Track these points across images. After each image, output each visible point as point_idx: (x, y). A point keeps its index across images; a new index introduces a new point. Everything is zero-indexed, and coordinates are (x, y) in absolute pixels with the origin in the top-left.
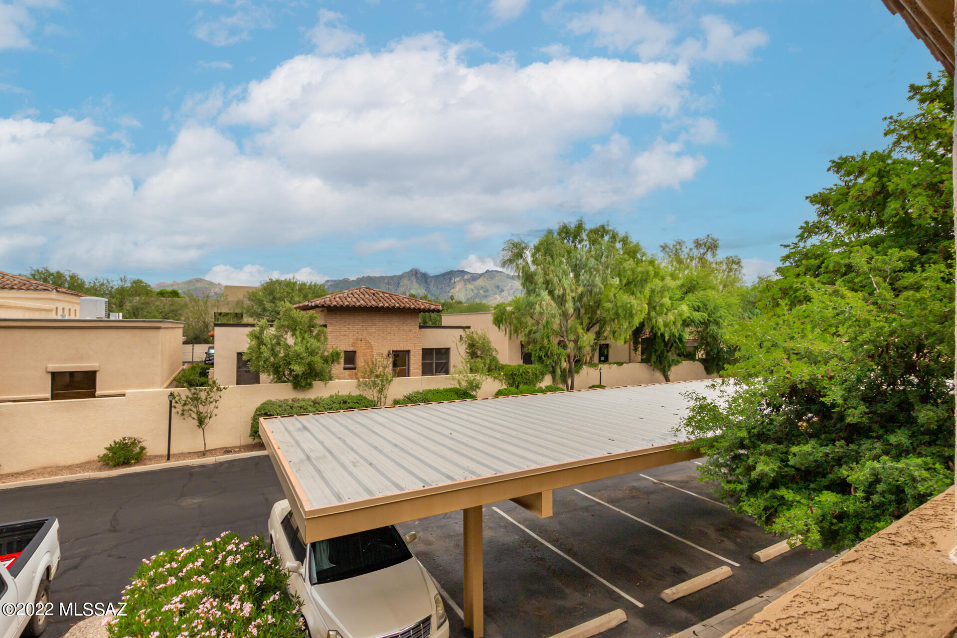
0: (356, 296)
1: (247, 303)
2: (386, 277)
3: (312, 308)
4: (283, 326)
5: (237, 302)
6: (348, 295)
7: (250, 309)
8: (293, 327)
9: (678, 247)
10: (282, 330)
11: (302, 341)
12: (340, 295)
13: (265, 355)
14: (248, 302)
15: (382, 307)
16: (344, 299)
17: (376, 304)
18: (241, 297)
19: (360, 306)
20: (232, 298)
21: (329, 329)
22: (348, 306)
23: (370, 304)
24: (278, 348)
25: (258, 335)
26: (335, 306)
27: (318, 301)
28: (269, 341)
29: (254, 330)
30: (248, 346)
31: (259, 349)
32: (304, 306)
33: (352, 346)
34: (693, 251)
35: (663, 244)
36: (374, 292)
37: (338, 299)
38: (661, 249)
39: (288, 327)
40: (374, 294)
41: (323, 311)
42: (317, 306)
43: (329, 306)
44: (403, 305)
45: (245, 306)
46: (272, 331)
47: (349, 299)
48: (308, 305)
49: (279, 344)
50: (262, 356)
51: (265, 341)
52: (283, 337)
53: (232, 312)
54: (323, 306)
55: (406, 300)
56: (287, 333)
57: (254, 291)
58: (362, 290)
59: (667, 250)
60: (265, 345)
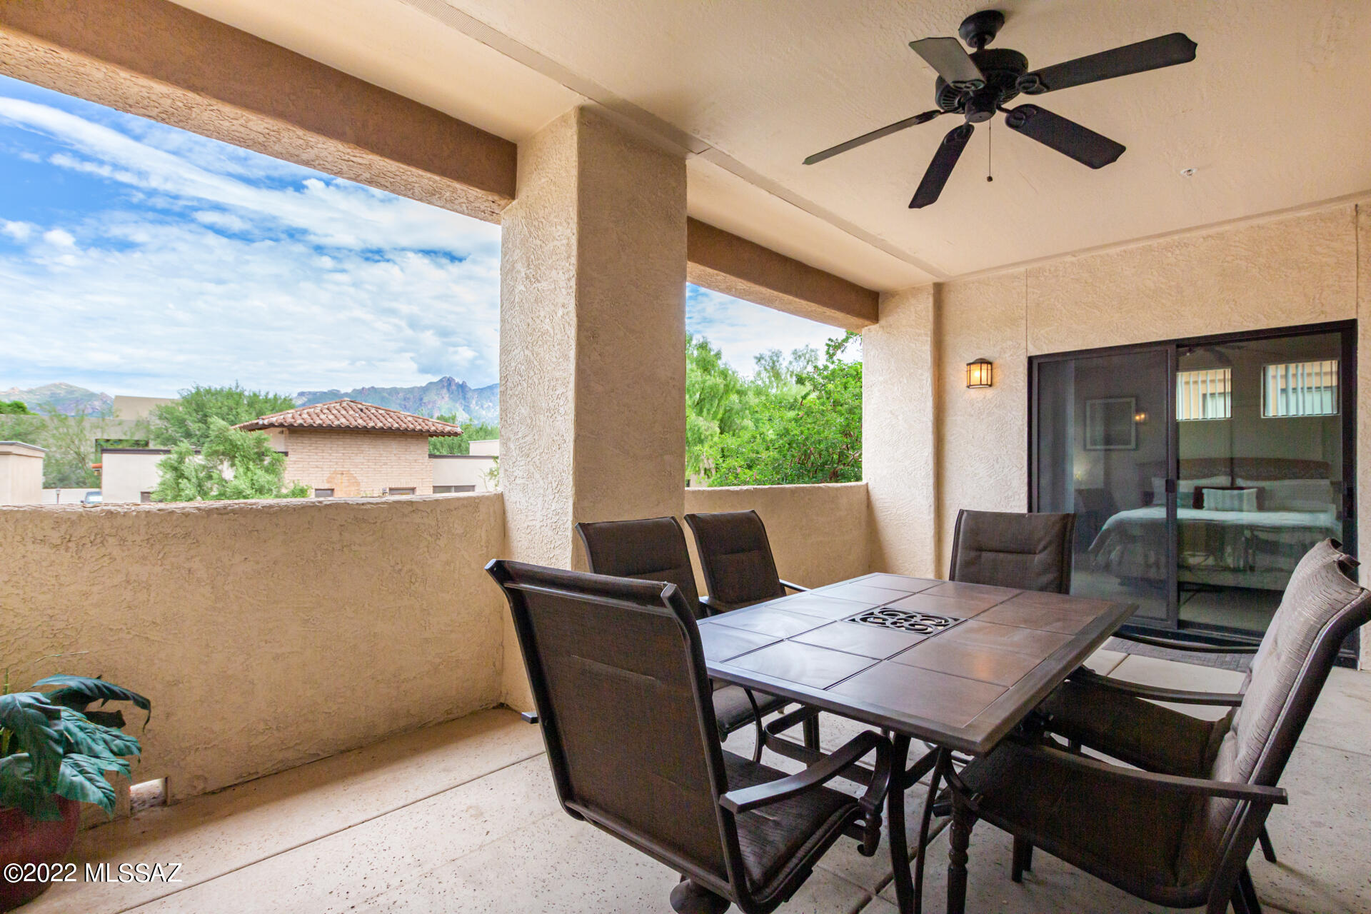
0: (335, 412)
1: (156, 423)
2: (402, 389)
3: (264, 427)
4: (216, 453)
5: (138, 421)
6: (321, 411)
7: (162, 434)
8: (231, 452)
9: (775, 358)
10: (214, 458)
11: (245, 474)
12: (309, 410)
13: (187, 492)
14: (158, 422)
15: (373, 427)
16: (315, 417)
17: (365, 424)
18: (145, 414)
19: (339, 426)
20: (128, 416)
21: (292, 457)
22: (320, 426)
23: (354, 424)
24: (208, 484)
25: (176, 464)
26: (301, 425)
27: (275, 418)
28: (194, 473)
29: (170, 459)
30: (159, 480)
31: (178, 484)
32: (252, 425)
33: (328, 482)
34: (794, 364)
35: (758, 356)
36: (363, 408)
37: (305, 416)
38: (756, 361)
39: (223, 454)
40: (362, 410)
41: (282, 432)
42: (272, 425)
43: (292, 425)
44: (404, 426)
45: (153, 428)
46: (199, 460)
47: (323, 416)
48: (257, 423)
49: (210, 477)
50: (183, 494)
51: (186, 474)
52: (217, 469)
53: (128, 438)
54: (281, 425)
55: (410, 419)
56: (222, 462)
57: (170, 404)
58: (344, 404)
59: (763, 362)
60: (187, 478)
